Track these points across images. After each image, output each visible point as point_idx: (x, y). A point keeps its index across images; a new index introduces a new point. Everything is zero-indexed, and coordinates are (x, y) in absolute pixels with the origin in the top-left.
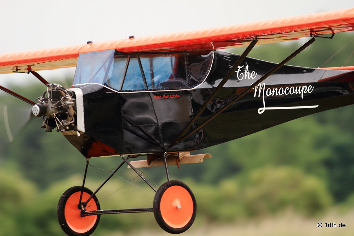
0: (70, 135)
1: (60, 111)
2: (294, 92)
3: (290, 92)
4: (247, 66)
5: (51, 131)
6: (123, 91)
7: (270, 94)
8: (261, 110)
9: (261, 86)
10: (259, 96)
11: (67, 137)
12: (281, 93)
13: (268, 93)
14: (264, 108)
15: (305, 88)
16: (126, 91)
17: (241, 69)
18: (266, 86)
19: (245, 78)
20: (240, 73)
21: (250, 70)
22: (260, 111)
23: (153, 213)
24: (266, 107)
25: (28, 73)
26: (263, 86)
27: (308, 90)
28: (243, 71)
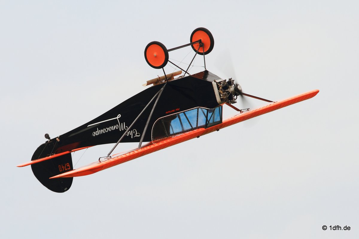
0: (218, 79)
1: (227, 90)
2: (103, 130)
3: (105, 130)
4: (132, 138)
5: (229, 79)
6: (196, 108)
7: (116, 126)
8: (119, 116)
11: (220, 79)
12: (110, 128)
13: (117, 126)
14: (117, 118)
16: (195, 109)
17: (135, 135)
20: (135, 133)
21: (130, 136)
23: (167, 49)
24: (117, 119)
25: (241, 110)
28: (134, 135)
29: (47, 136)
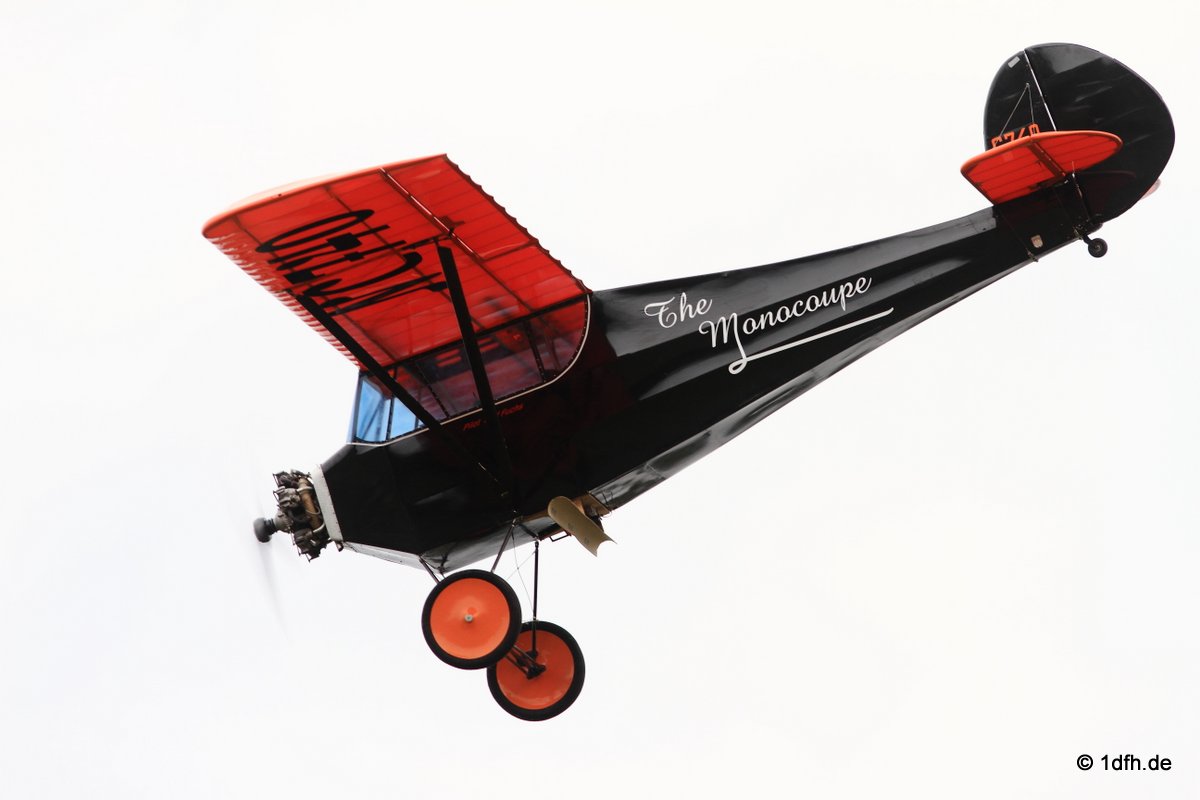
2: (818, 305)
3: (808, 307)
4: (684, 295)
7: (755, 328)
8: (738, 366)
9: (727, 322)
10: (725, 341)
12: (783, 317)
13: (750, 328)
14: (744, 361)
15: (848, 288)
18: (738, 317)
19: (682, 319)
20: (666, 314)
22: (735, 368)
24: (748, 356)
26: (733, 320)
27: (858, 288)
28: (675, 307)
29: (1098, 249)
